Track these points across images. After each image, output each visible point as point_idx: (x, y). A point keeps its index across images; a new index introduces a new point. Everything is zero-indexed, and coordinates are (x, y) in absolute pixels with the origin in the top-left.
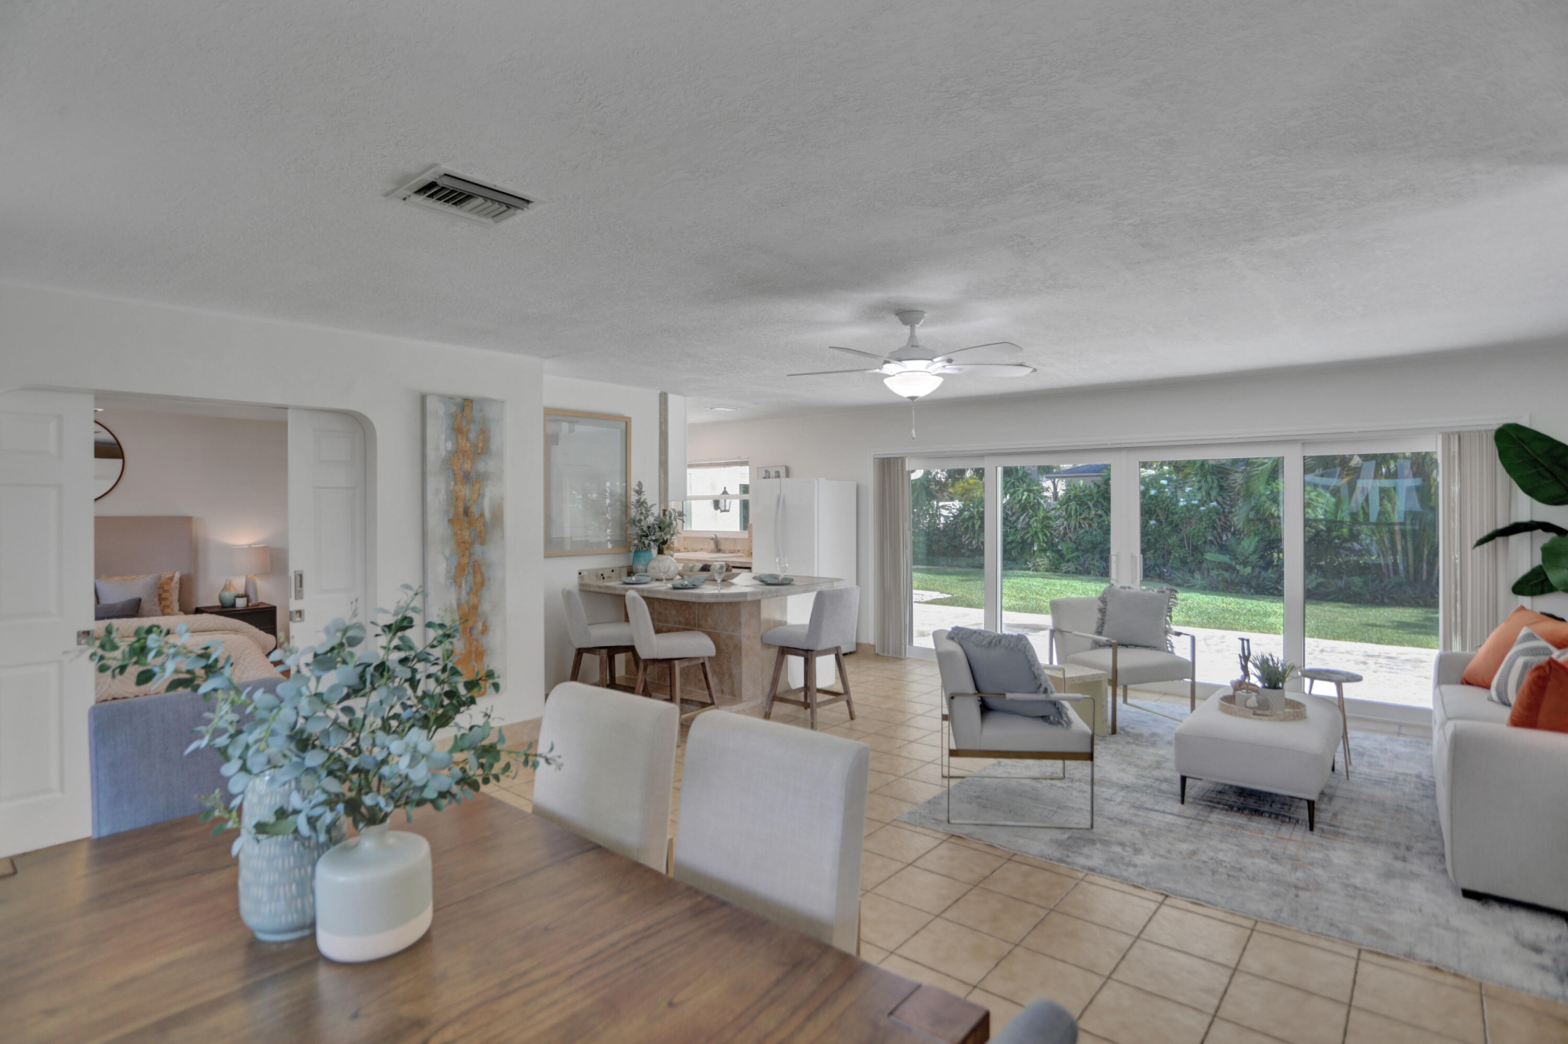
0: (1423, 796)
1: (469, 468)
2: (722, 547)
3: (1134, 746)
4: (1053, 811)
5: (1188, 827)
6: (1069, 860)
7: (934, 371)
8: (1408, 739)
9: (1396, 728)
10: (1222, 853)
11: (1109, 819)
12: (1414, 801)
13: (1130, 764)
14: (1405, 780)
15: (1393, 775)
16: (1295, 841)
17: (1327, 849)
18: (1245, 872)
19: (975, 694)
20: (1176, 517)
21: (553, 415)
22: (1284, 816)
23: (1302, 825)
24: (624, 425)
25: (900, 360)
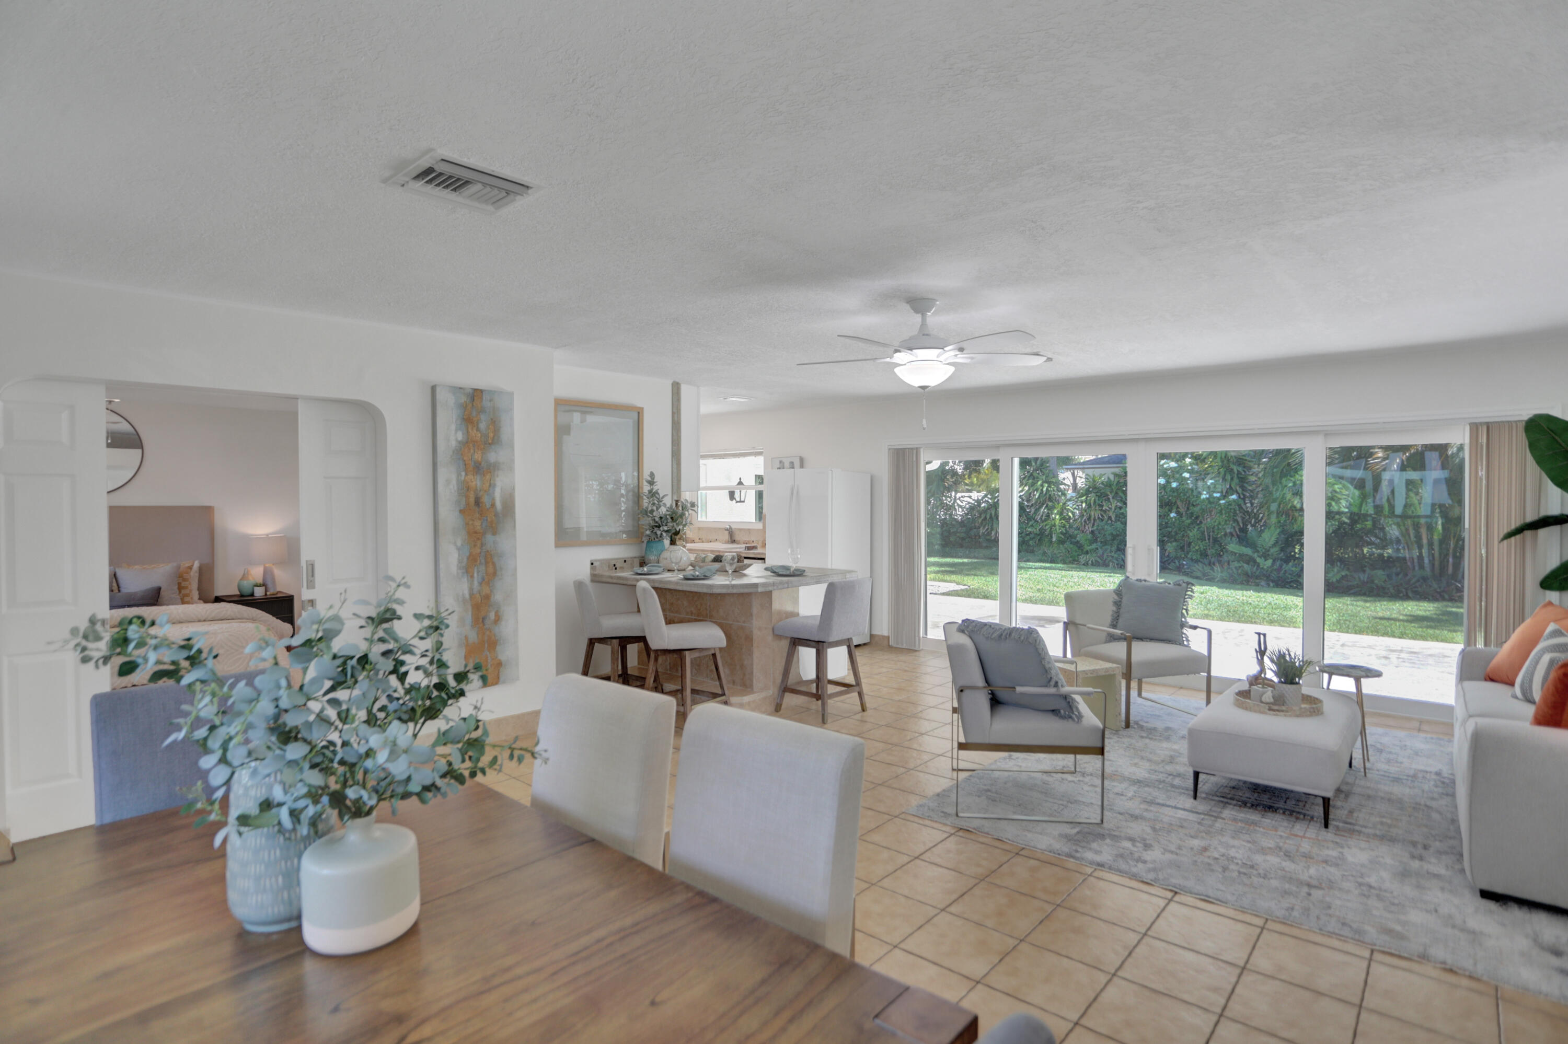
0: (1443, 794)
1: (480, 459)
2: (737, 538)
3: (1147, 741)
4: (1063, 805)
5: (1199, 823)
6: (1078, 855)
7: (945, 361)
8: (1429, 736)
9: (1416, 724)
10: (1233, 850)
11: (1121, 814)
12: (1433, 799)
13: (1142, 758)
14: (1424, 777)
15: (1411, 773)
16: (1309, 838)
17: (1342, 847)
18: (1257, 870)
19: (985, 687)
20: (1197, 509)
21: (564, 405)
22: (1299, 813)
23: (1317, 822)
24: (636, 415)
25: (911, 349)
